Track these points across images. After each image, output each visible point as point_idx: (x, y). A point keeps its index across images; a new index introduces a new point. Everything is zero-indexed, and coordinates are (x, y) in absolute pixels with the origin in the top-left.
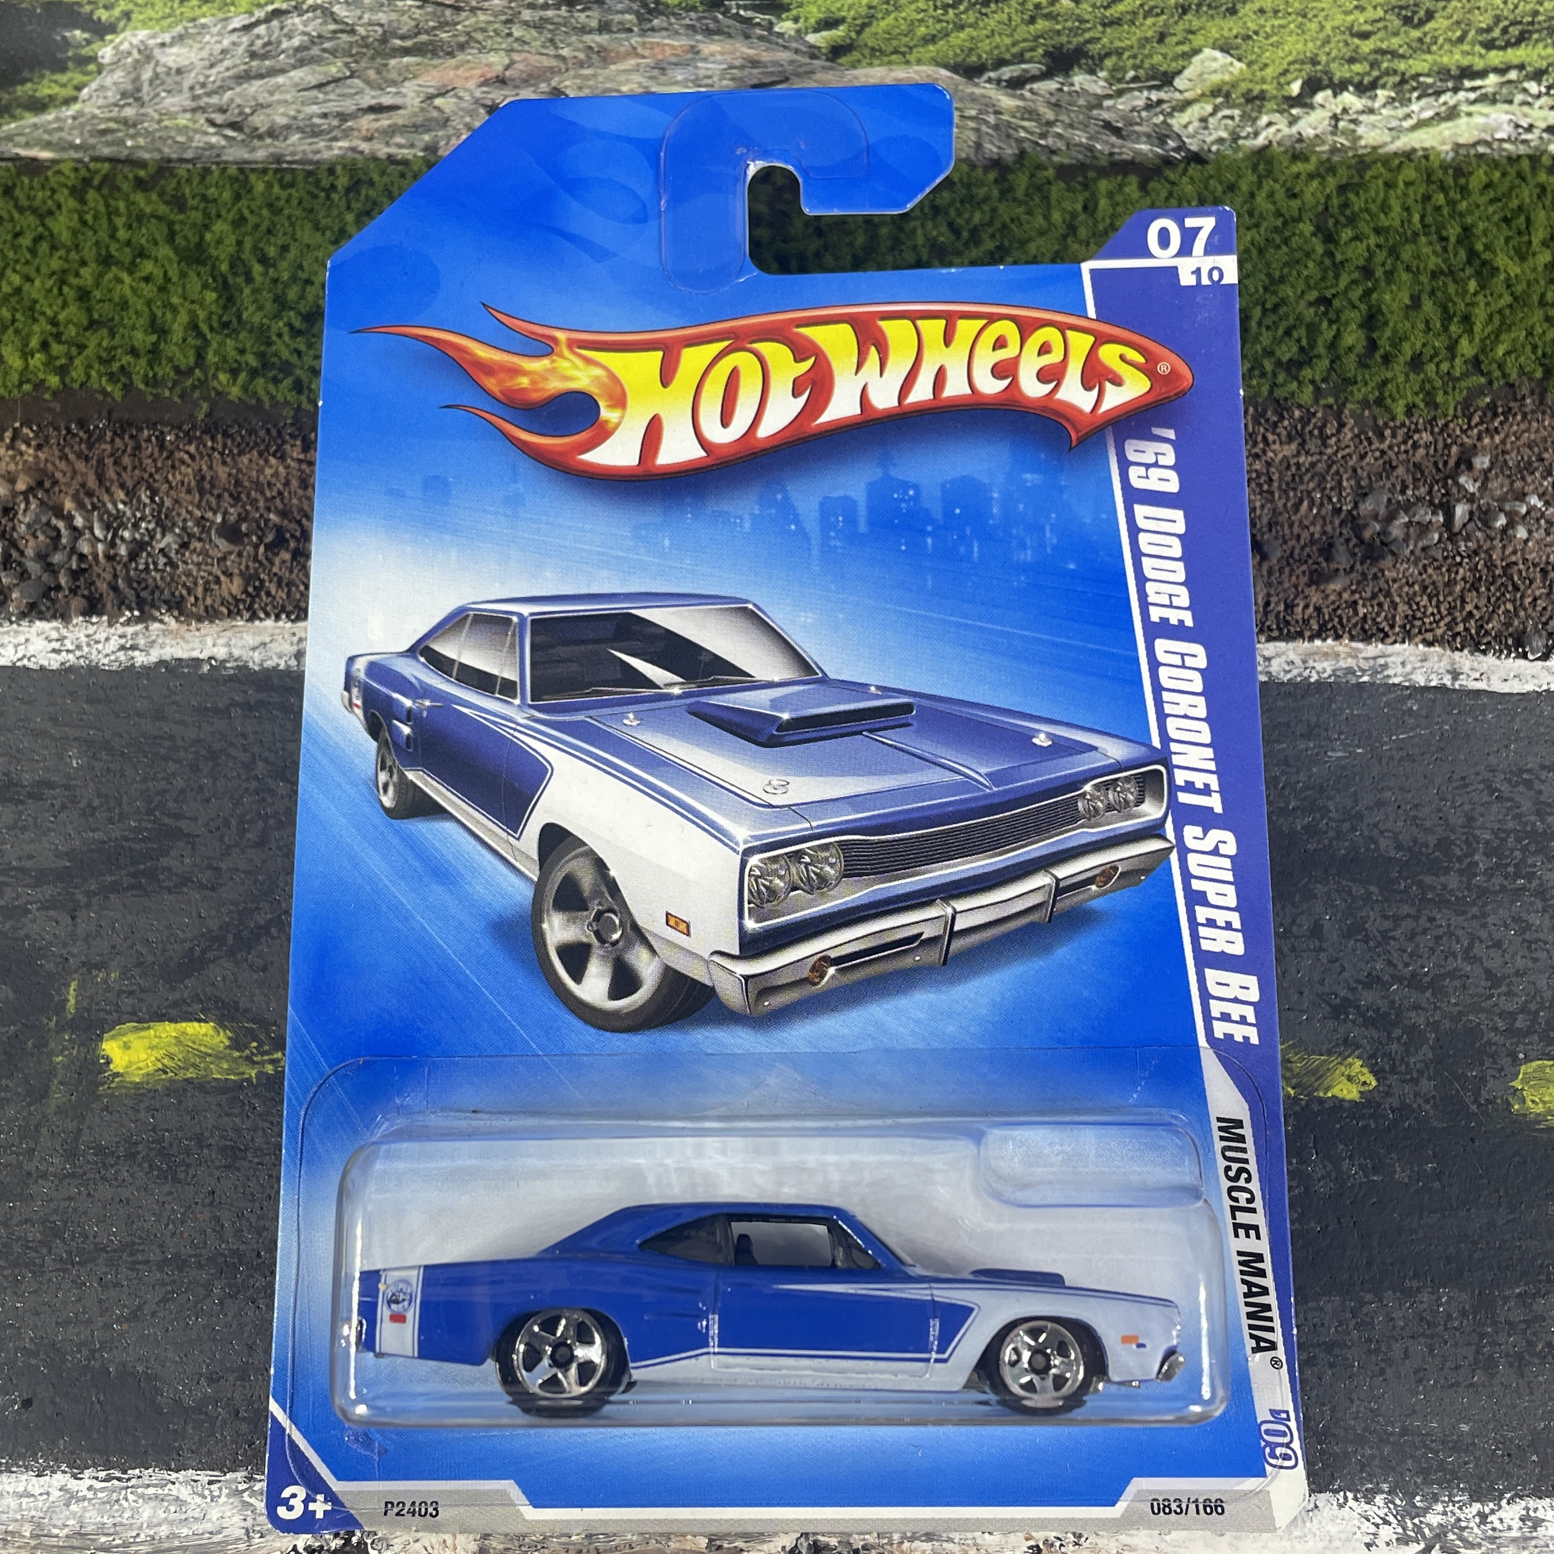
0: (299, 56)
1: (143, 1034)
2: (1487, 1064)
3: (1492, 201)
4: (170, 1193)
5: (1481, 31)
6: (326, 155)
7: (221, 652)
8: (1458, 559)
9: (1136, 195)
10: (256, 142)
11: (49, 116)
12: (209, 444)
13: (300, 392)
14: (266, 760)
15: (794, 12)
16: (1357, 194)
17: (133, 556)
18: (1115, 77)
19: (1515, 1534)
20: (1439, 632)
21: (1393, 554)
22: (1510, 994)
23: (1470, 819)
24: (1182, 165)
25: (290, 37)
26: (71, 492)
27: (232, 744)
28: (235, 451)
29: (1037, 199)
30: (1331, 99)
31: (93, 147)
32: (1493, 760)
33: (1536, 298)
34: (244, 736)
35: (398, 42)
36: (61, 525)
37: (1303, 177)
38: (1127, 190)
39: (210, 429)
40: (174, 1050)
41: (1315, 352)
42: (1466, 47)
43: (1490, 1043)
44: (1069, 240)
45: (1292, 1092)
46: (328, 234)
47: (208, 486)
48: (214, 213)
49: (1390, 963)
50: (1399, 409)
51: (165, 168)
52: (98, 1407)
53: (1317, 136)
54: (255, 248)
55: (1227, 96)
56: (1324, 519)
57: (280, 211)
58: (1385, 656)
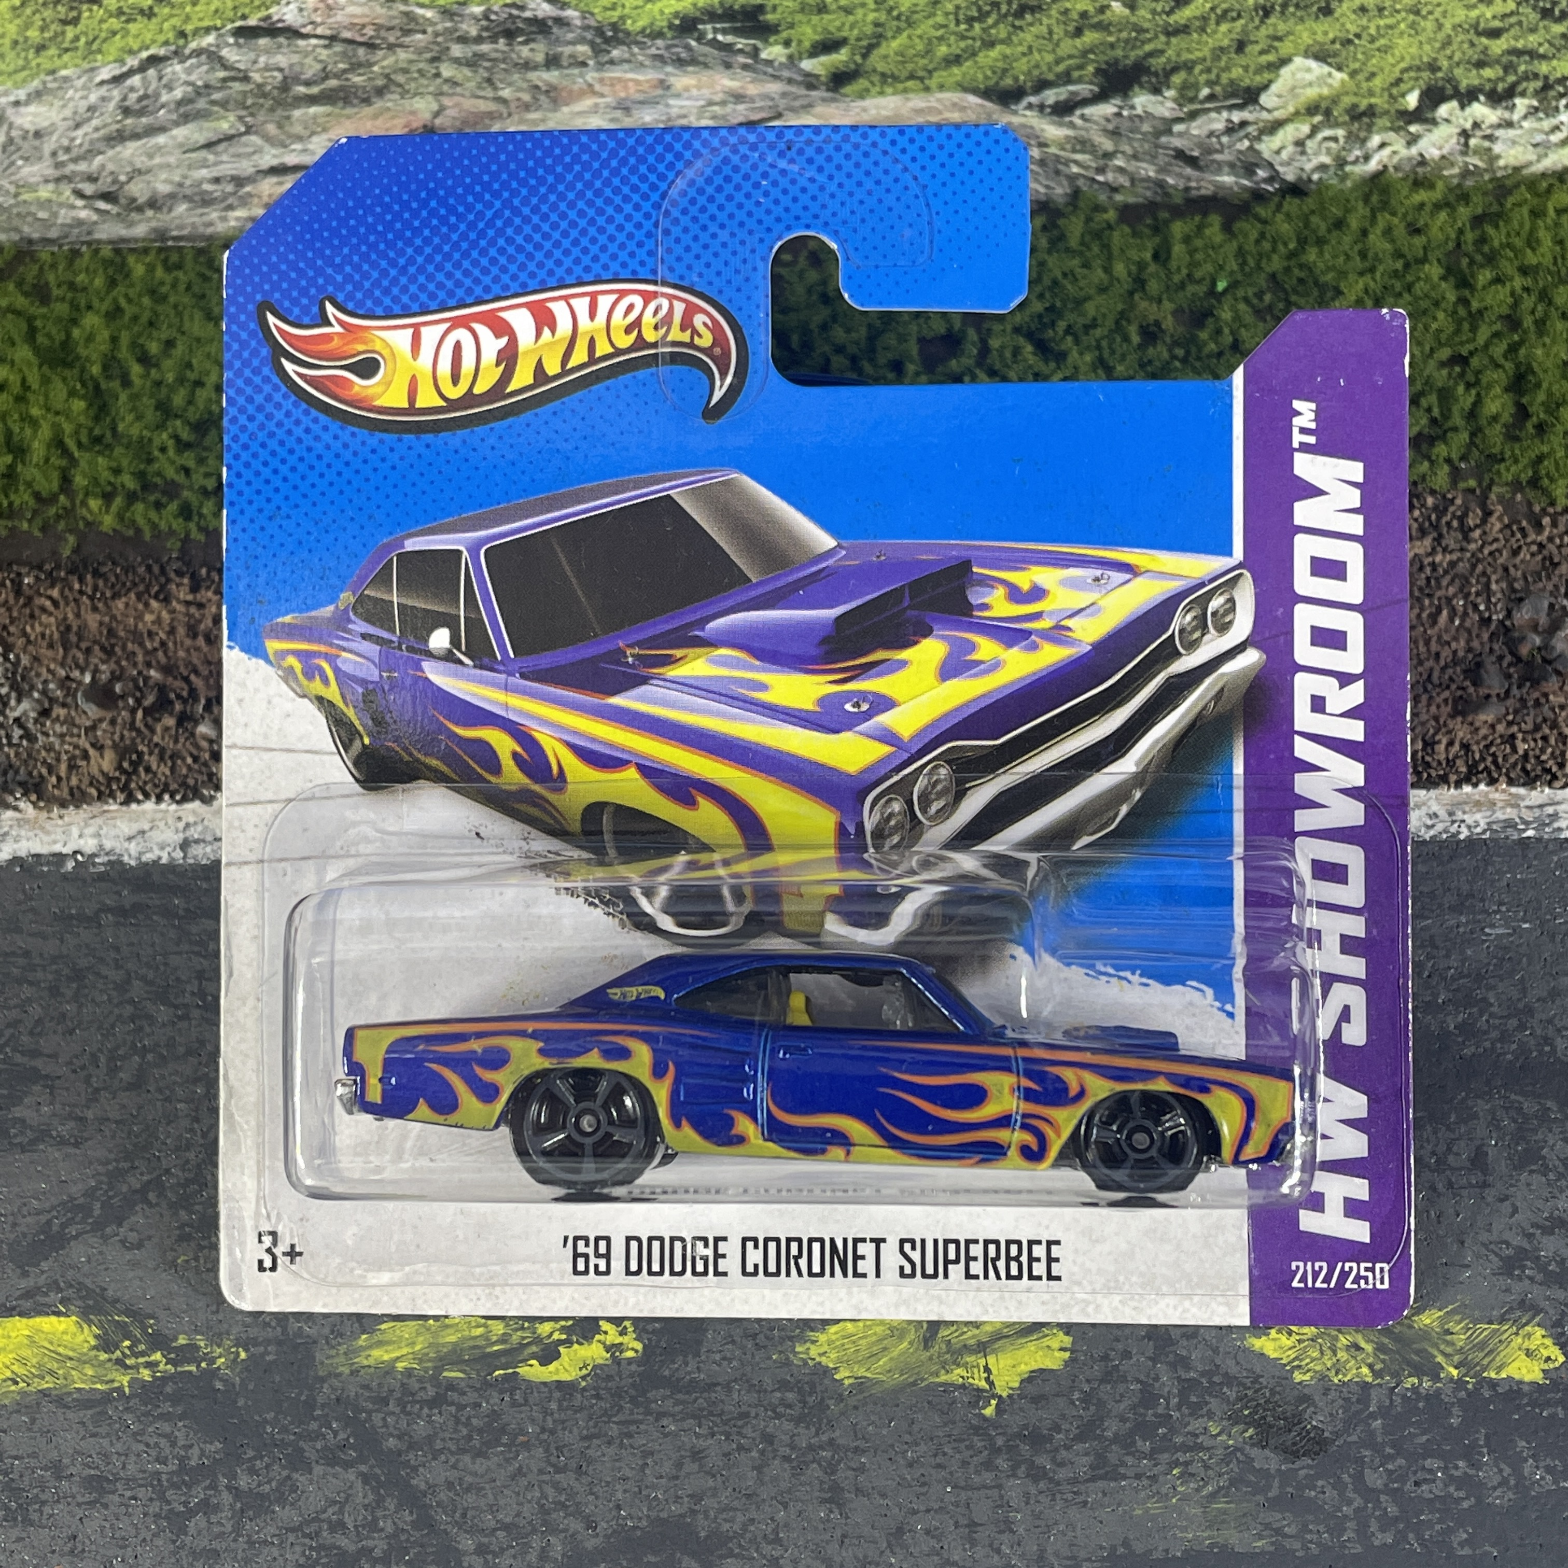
0: (183, 110)
4: (19, 1539)
6: (220, 228)
7: (89, 845)
9: (1219, 238)
10: (134, 216)
12: (77, 586)
13: (188, 518)
14: (143, 979)
15: (784, 35)
16: (1497, 227)
18: (1186, 95)
21: (1558, 673)
24: (1276, 199)
25: (170, 88)
27: (102, 960)
28: (108, 594)
29: (1096, 249)
30: (1458, 112)
34: (117, 949)
35: (302, 89)
37: (1428, 208)
38: (1207, 232)
39: (79, 566)
40: (25, 1352)
41: (1450, 424)
44: (1137, 297)
45: (1455, 1372)
47: (73, 638)
48: (83, 303)
51: (25, 251)
53: (1443, 157)
54: (134, 345)
55: (1328, 113)
56: (1469, 632)
57: (164, 299)
58: (1553, 803)
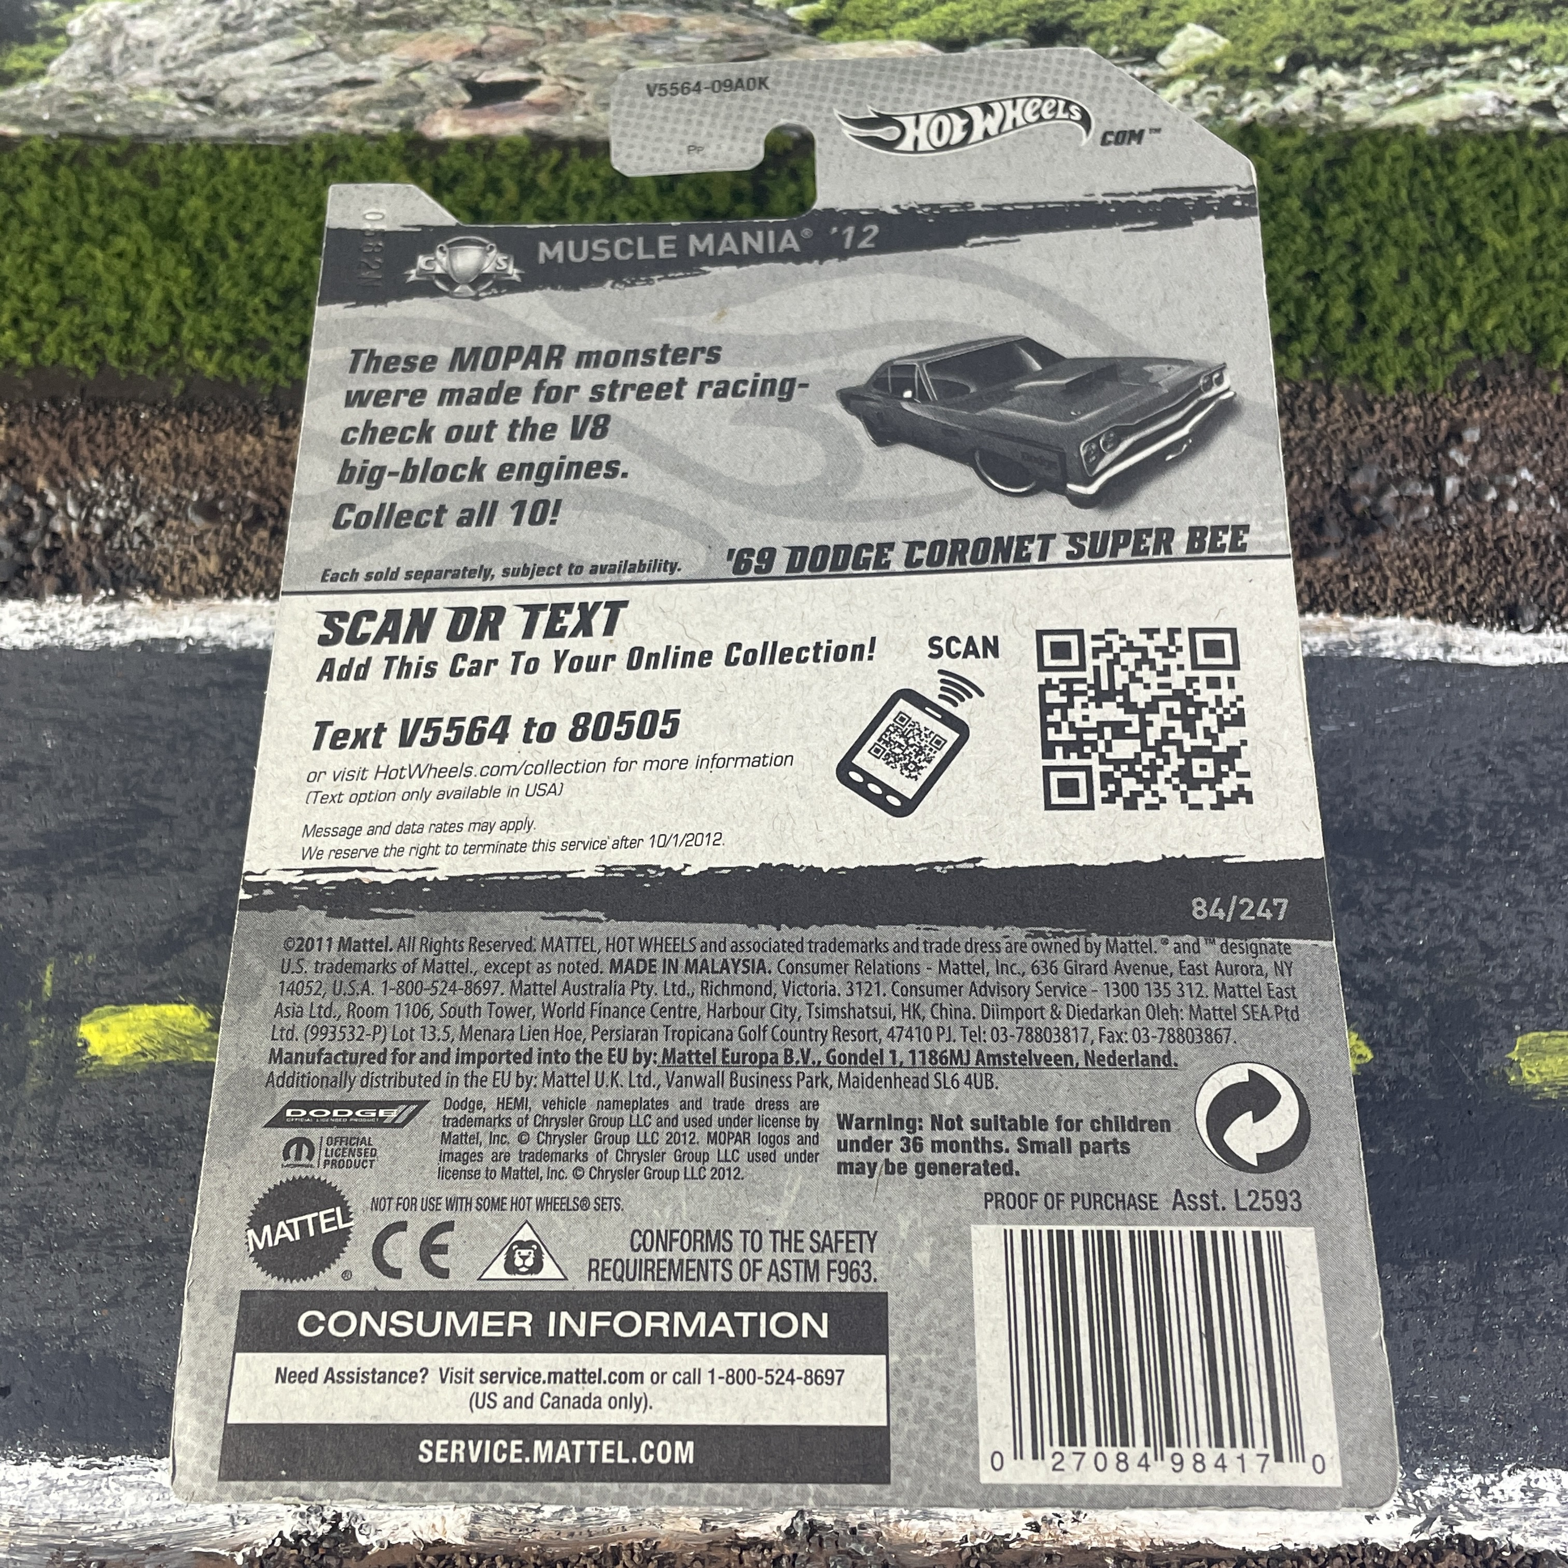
0: (273, 28)
1: (122, 1016)
2: (1484, 1034)
3: (1479, 176)
4: (150, 1177)
5: (1466, 6)
6: (299, 131)
7: (198, 632)
8: (1449, 533)
10: (228, 118)
11: (17, 91)
12: (185, 421)
13: (277, 369)
16: (1345, 170)
17: (108, 534)
19: (1517, 1504)
20: (1431, 605)
21: (1384, 527)
22: (1505, 966)
23: (1463, 792)
25: (262, 9)
26: (44, 468)
27: (210, 724)
28: (211, 429)
30: (1315, 75)
31: (62, 123)
32: (1486, 733)
33: (1523, 272)
34: (223, 716)
35: (373, 14)
36: (33, 503)
37: (1290, 153)
39: (187, 405)
40: (152, 1032)
41: (1303, 327)
42: (1450, 23)
43: (1485, 1015)
47: (183, 464)
48: (187, 186)
49: (1385, 936)
50: (1389, 383)
51: (138, 144)
52: (77, 1394)
53: (1301, 113)
54: (230, 224)
55: (1211, 72)
57: (255, 187)
58: (1375, 629)
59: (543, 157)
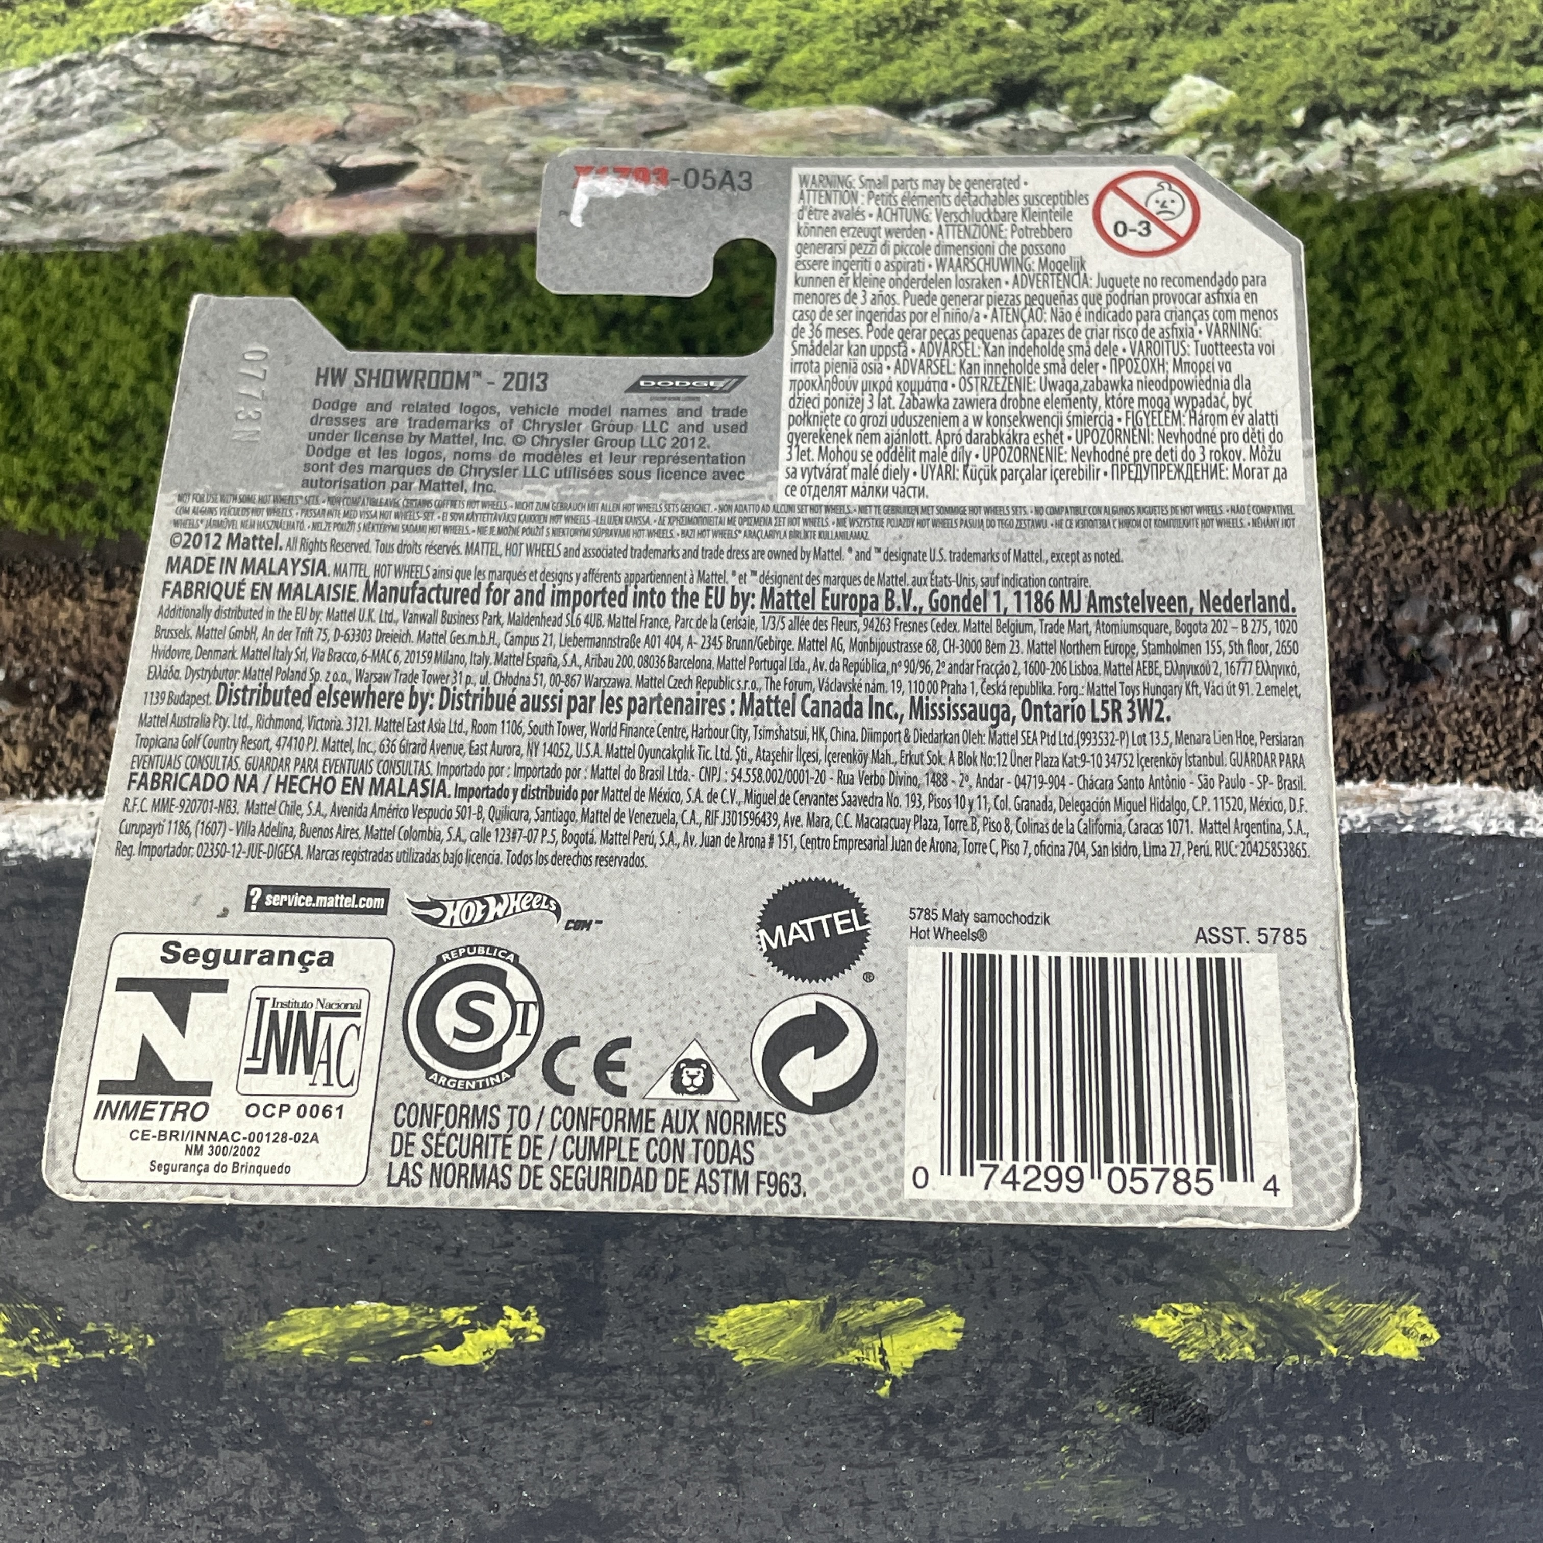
0: (96, 113)
5: (1516, 44)
6: (134, 228)
8: (1518, 677)
10: (48, 217)
13: (103, 518)
15: (689, 47)
16: (1381, 242)
18: (1080, 110)
20: (1498, 768)
21: (1437, 673)
25: (84, 92)
27: (13, 953)
28: (23, 592)
30: (1342, 129)
34: (29, 942)
35: (214, 94)
37: (1314, 222)
42: (1500, 64)
45: (1334, 1351)
46: (138, 327)
49: (1451, 1182)
50: (1439, 497)
53: (1328, 172)
54: (50, 347)
55: (1217, 129)
56: (1351, 632)
57: (80, 302)
58: (1432, 799)
59: (423, 256)
